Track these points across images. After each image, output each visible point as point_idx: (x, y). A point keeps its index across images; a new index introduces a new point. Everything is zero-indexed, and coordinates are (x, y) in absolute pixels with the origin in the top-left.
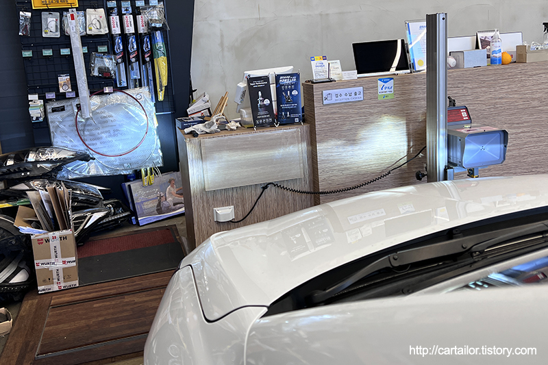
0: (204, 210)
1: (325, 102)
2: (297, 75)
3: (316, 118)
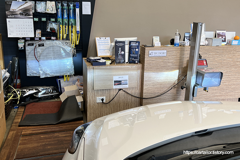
1: (150, 56)
2: (139, 42)
3: (145, 62)
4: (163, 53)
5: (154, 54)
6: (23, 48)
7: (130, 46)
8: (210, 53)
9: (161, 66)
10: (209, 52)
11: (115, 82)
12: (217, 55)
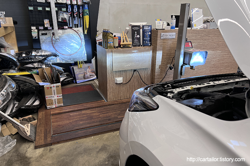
0: (111, 78)
1: (162, 38)
2: (151, 26)
3: (157, 44)
4: (173, 36)
5: (165, 36)
6: (37, 38)
7: (143, 30)
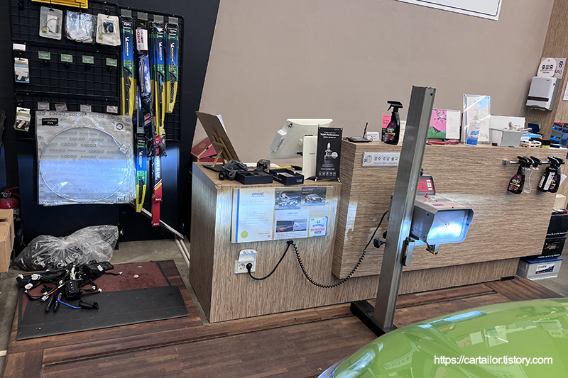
0: (225, 261)
1: (365, 164)
3: (353, 179)
4: (393, 159)
5: (373, 160)
8: (482, 162)
9: (385, 188)
10: (482, 160)
11: (279, 223)
12: (497, 167)
